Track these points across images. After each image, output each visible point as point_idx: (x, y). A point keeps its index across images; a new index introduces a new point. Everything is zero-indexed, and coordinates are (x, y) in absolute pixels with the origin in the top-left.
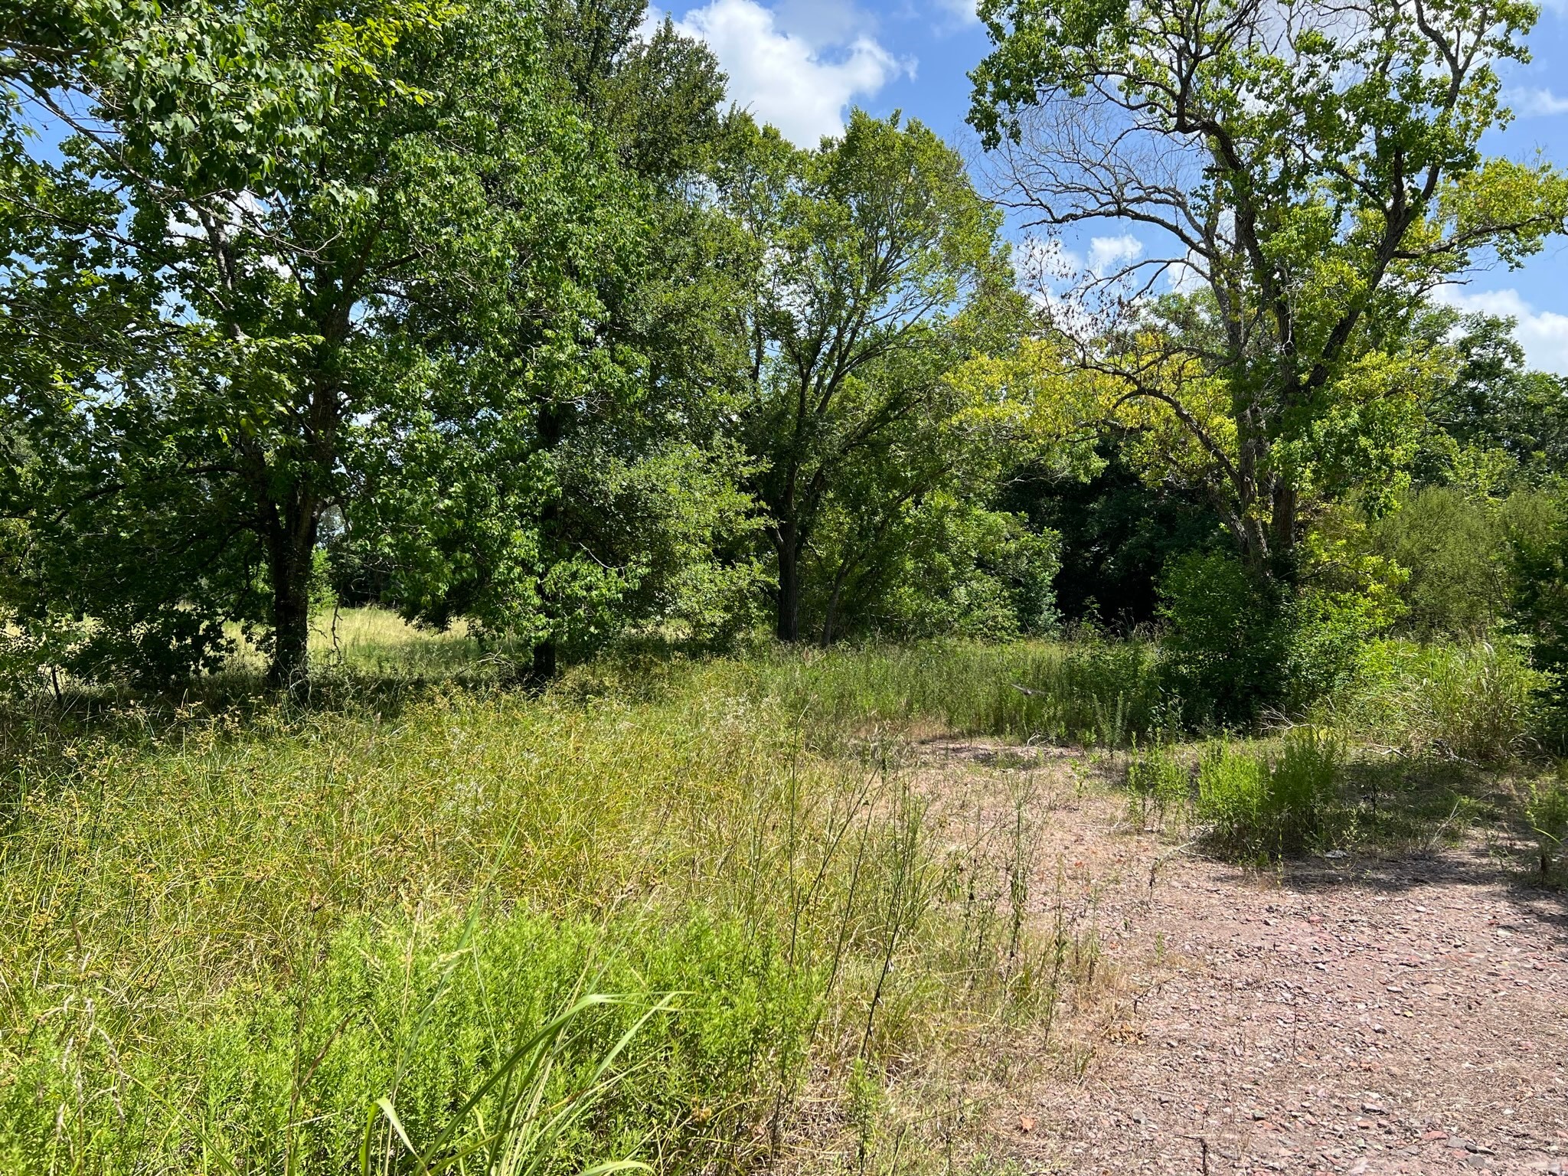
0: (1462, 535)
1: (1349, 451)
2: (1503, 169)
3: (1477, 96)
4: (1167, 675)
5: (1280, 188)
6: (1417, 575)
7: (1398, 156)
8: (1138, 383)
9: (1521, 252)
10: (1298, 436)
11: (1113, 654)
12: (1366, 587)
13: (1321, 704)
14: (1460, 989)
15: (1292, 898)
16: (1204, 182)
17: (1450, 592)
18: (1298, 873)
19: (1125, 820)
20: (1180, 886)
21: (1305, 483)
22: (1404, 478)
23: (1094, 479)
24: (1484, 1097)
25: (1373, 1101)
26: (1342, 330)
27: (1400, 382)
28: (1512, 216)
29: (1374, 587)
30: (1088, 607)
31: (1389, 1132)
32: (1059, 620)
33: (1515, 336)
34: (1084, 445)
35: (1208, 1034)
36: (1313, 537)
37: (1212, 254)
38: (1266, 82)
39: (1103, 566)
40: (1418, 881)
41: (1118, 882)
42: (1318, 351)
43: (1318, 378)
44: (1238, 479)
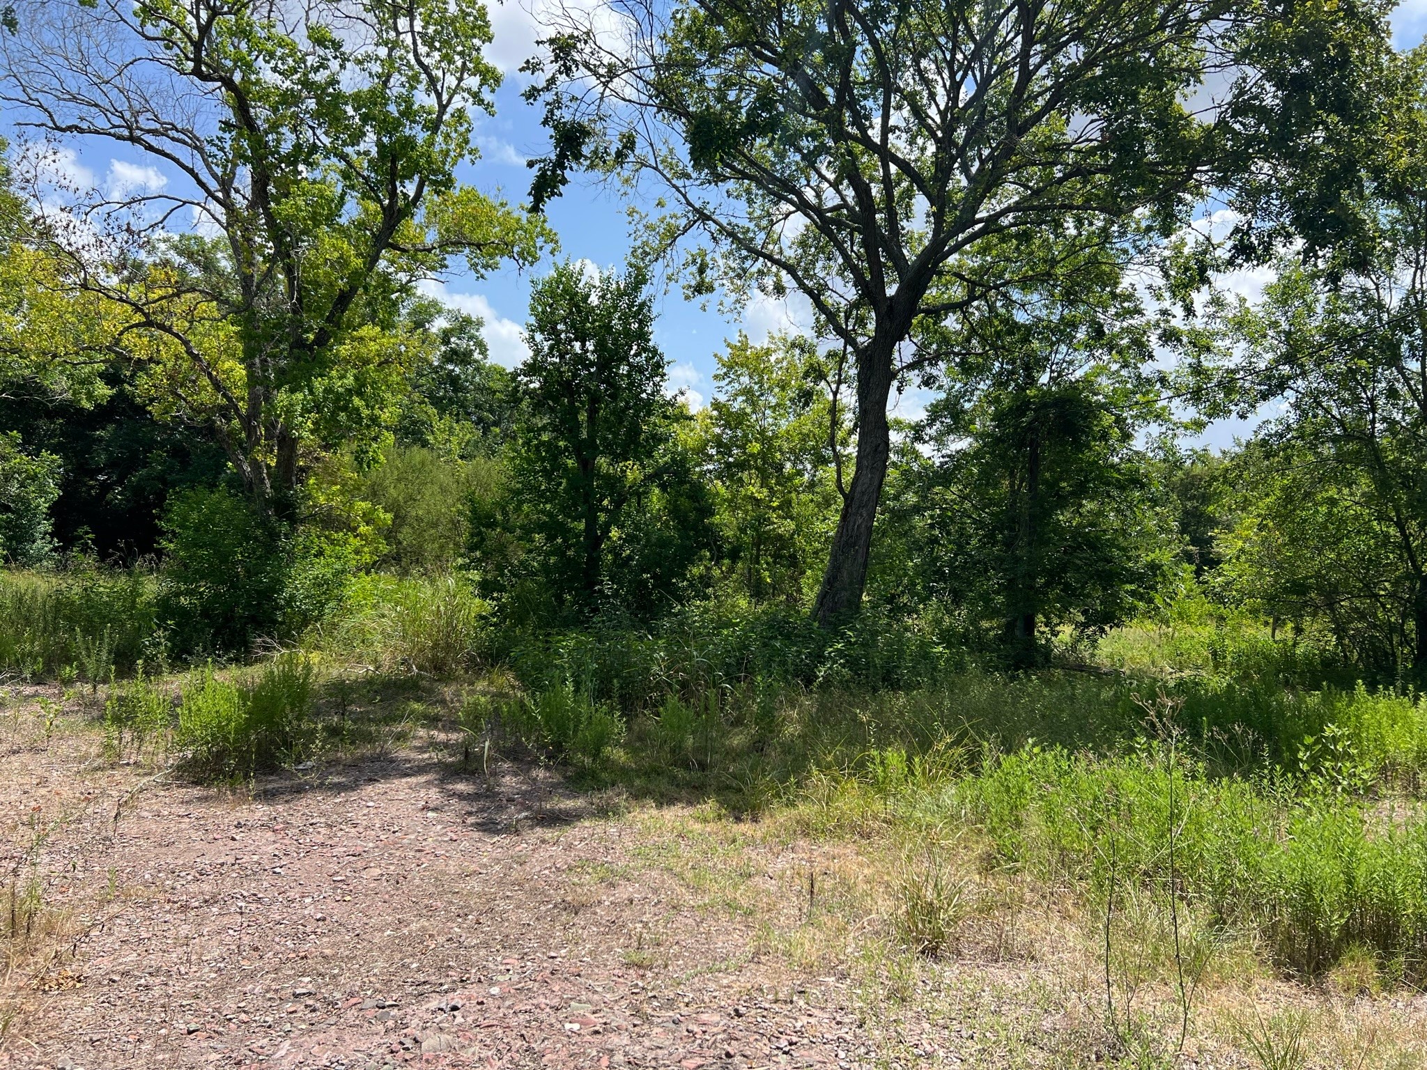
0: (436, 488)
1: (345, 409)
2: (471, 197)
3: (456, 131)
4: (165, 607)
5: (292, 159)
6: (400, 520)
7: (394, 162)
8: (146, 315)
9: (486, 267)
10: (300, 389)
11: (108, 586)
12: (355, 529)
13: (312, 631)
14: (392, 868)
15: (262, 811)
16: (220, 134)
17: (426, 535)
18: (269, 786)
19: (99, 756)
20: (149, 815)
21: (306, 433)
22: (390, 438)
23: (98, 406)
24: (398, 956)
25: (305, 986)
26: (344, 300)
27: (390, 355)
28: (478, 236)
29: (363, 529)
30: (82, 538)
31: (314, 1010)
32: (55, 549)
33: (483, 333)
34: (87, 369)
35: (154, 960)
36: (311, 482)
37: (227, 204)
38: (281, 58)
39: (109, 496)
40: (371, 780)
41: (79, 821)
42: (322, 315)
43: (322, 339)
44: (247, 422)
